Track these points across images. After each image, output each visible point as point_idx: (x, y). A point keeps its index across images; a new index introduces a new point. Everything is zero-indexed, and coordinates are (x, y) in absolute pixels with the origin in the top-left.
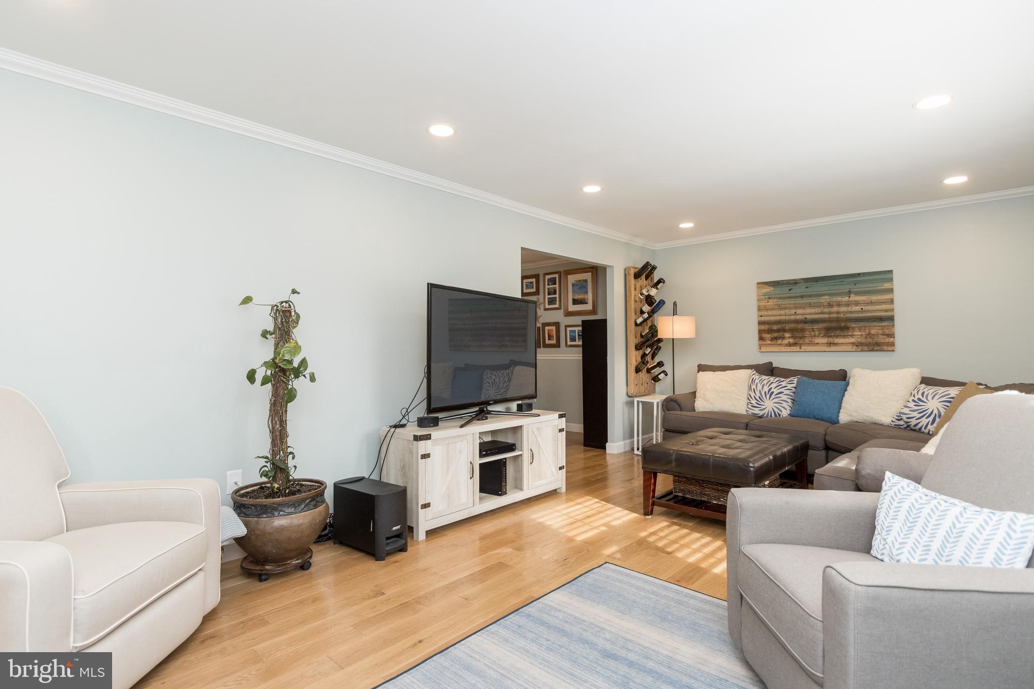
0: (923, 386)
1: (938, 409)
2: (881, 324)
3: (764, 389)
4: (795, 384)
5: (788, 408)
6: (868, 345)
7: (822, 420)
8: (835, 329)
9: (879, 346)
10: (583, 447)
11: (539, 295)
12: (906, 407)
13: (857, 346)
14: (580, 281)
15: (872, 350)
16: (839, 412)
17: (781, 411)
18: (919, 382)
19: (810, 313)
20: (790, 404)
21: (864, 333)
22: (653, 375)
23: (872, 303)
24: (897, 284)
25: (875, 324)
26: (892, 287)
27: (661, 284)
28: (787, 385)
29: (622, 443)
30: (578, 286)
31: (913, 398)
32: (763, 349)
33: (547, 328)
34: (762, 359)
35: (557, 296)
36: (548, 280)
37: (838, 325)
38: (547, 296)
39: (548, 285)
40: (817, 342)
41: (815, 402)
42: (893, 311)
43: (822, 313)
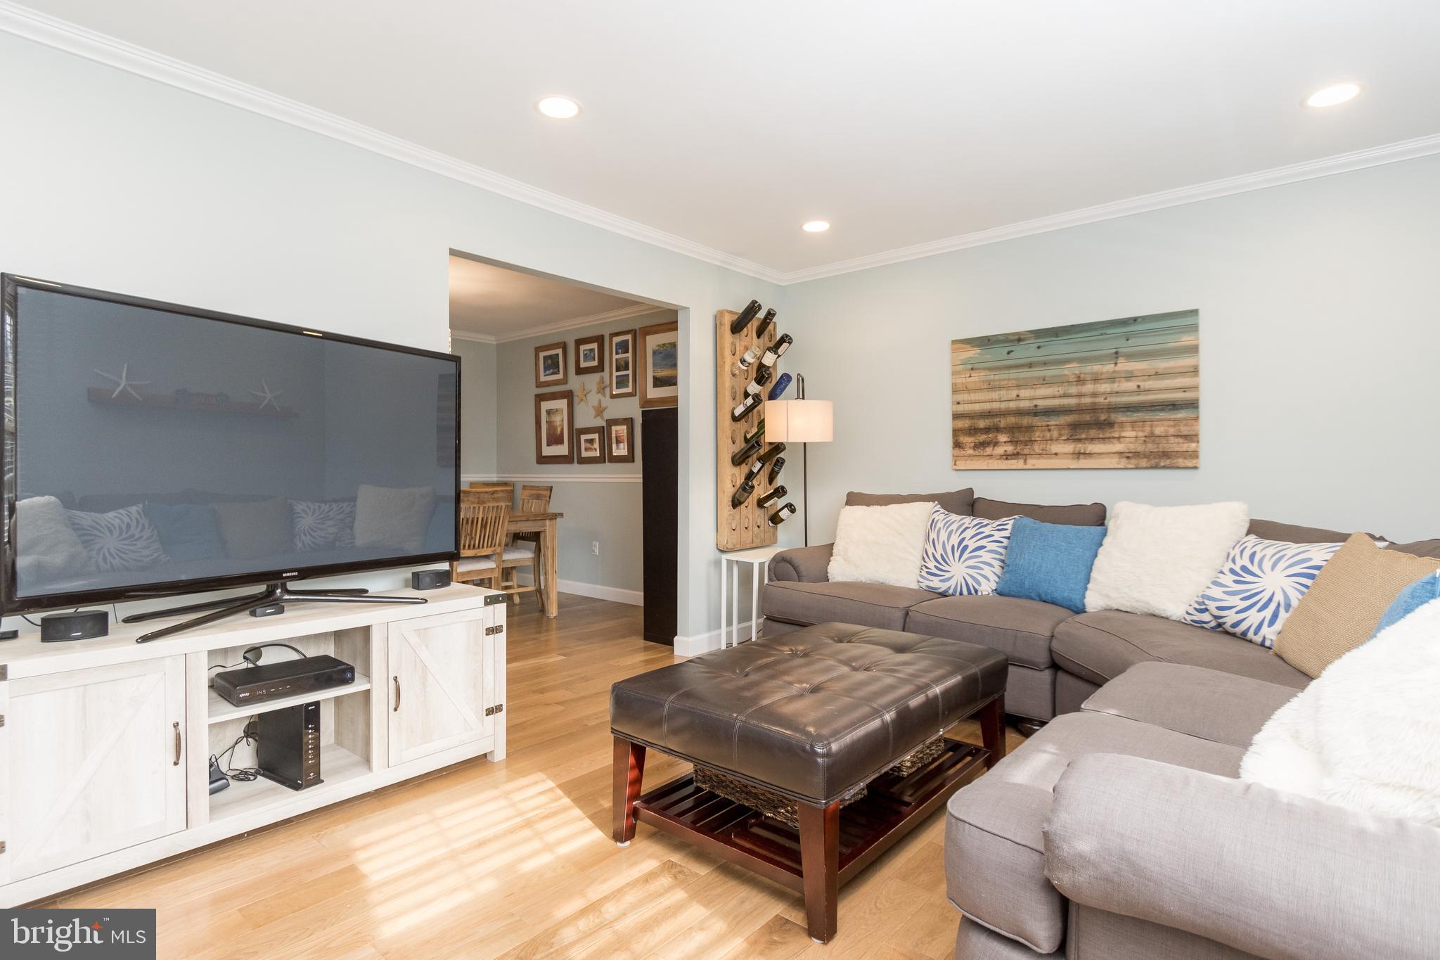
0: (1252, 538)
1: (1284, 592)
2: (1173, 417)
3: (951, 539)
4: (1009, 531)
5: (993, 578)
6: (1148, 455)
7: (1053, 603)
8: (1089, 425)
9: (1169, 458)
10: (642, 642)
11: (603, 371)
12: (1216, 583)
13: (1128, 457)
14: (664, 345)
15: (1156, 467)
16: (1086, 589)
17: (979, 584)
18: (1245, 531)
19: (1044, 396)
20: (998, 570)
21: (1141, 434)
22: (772, 512)
23: (1157, 375)
24: (1207, 336)
25: (1163, 415)
26: (1194, 343)
27: (785, 345)
28: (992, 533)
29: (705, 636)
30: (662, 355)
31: (1230, 565)
32: (961, 465)
33: (614, 428)
34: (955, 483)
35: (630, 372)
36: (617, 344)
37: (1093, 419)
38: (615, 374)
39: (617, 353)
40: (1054, 452)
41: (1041, 566)
42: (1198, 391)
43: (1065, 396)
